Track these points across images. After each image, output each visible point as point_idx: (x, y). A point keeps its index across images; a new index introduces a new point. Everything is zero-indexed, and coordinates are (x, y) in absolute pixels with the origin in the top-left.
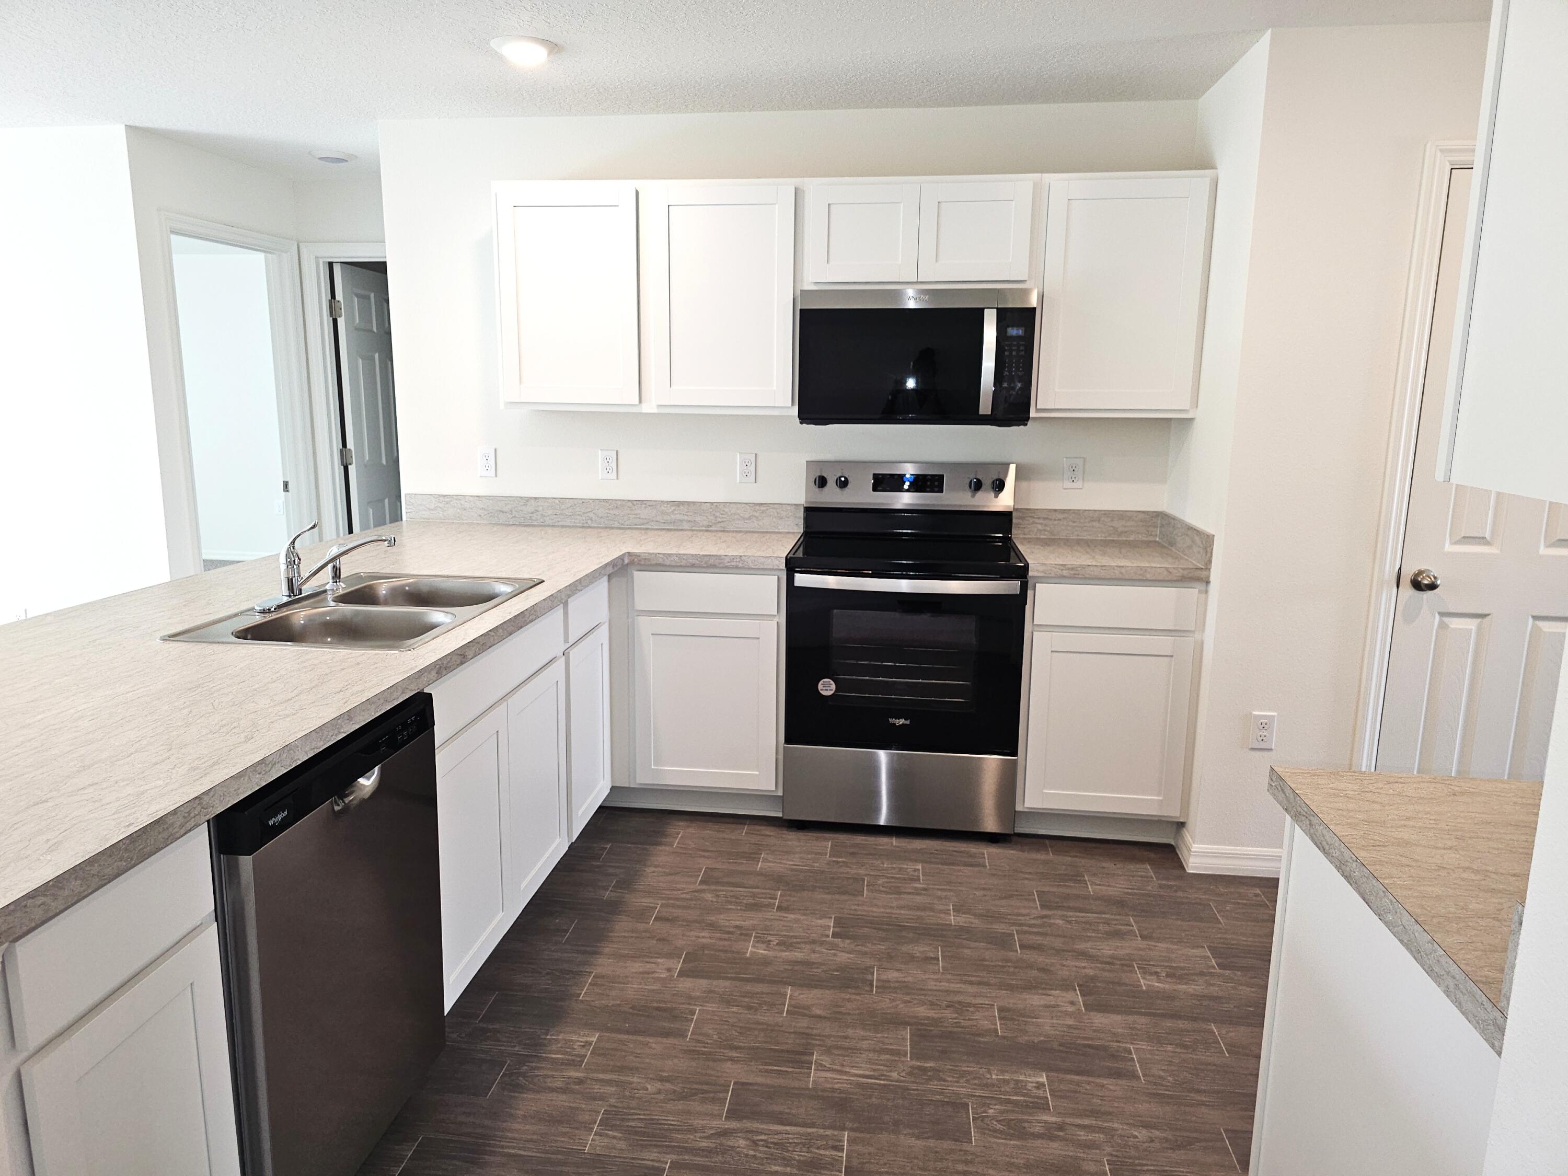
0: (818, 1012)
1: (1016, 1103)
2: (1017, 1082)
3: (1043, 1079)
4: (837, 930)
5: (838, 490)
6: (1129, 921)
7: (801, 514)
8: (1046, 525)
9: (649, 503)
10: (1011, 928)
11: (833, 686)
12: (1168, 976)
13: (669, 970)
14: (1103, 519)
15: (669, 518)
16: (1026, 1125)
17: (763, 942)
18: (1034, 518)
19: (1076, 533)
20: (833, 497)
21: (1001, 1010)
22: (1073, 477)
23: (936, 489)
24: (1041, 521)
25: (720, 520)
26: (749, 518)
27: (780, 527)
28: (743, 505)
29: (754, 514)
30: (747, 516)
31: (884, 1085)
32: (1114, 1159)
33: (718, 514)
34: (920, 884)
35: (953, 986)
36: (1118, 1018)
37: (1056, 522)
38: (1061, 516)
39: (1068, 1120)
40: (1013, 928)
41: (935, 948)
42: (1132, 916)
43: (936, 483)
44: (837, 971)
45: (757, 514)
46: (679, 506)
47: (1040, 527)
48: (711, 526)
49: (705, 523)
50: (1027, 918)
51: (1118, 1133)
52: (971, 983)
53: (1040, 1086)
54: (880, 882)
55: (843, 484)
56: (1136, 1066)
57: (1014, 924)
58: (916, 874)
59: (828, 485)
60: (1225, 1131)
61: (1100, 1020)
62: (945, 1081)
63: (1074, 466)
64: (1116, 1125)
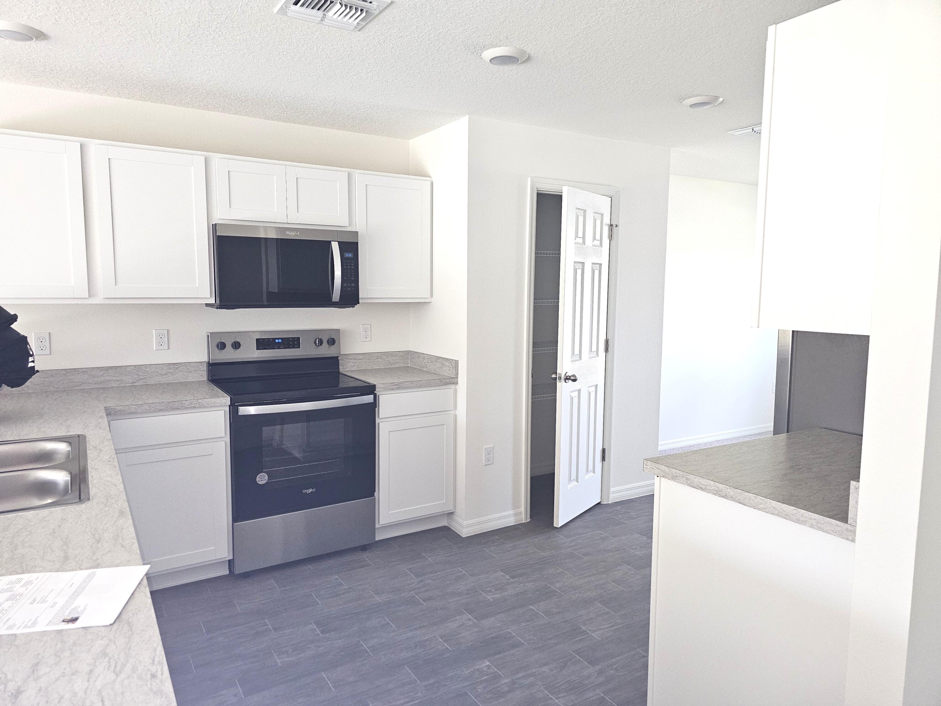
0: (351, 679)
1: (486, 680)
2: (478, 670)
3: (488, 663)
4: (321, 629)
5: (233, 350)
6: (459, 570)
7: (205, 368)
8: (355, 363)
9: (80, 370)
10: (411, 592)
11: (267, 477)
12: (496, 590)
13: (235, 695)
14: (383, 357)
15: (99, 379)
16: (499, 689)
17: (283, 654)
18: (348, 359)
19: (370, 366)
20: (229, 355)
21: (441, 637)
22: (366, 335)
23: (296, 346)
24: (352, 361)
25: (142, 377)
26: (166, 374)
27: (190, 378)
28: (161, 365)
29: (170, 371)
30: (164, 372)
31: (420, 702)
32: (546, 686)
33: (140, 373)
34: (344, 586)
35: (410, 634)
36: (492, 619)
37: (360, 361)
38: (361, 357)
39: (515, 677)
40: (412, 592)
41: (383, 618)
42: (459, 567)
43: (296, 343)
44: (342, 652)
45: (172, 371)
46: (108, 370)
47: (352, 364)
48: (135, 383)
49: (131, 381)
50: (414, 585)
51: (537, 673)
52: (416, 629)
53: (489, 667)
54: (322, 593)
55: (236, 345)
56: (518, 639)
57: (411, 590)
58: (338, 581)
59: (227, 347)
60: (573, 651)
61: (486, 623)
62: (447, 685)
63: (366, 329)
64: (534, 670)
